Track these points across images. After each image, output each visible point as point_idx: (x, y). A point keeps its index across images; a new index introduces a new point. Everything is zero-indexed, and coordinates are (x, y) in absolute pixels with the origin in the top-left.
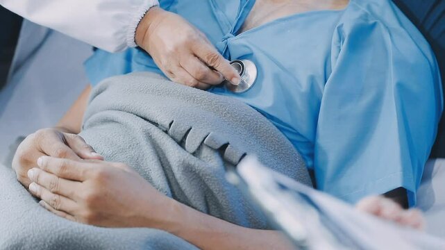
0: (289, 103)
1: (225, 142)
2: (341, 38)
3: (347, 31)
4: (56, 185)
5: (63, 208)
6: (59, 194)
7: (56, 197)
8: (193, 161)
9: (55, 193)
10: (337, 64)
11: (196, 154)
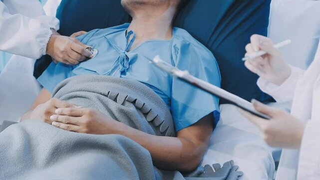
0: (159, 80)
1: (135, 99)
2: (176, 51)
3: (179, 46)
4: (68, 119)
5: (72, 130)
6: (70, 124)
7: (69, 125)
8: (123, 107)
9: (68, 123)
10: (177, 62)
11: (123, 104)
